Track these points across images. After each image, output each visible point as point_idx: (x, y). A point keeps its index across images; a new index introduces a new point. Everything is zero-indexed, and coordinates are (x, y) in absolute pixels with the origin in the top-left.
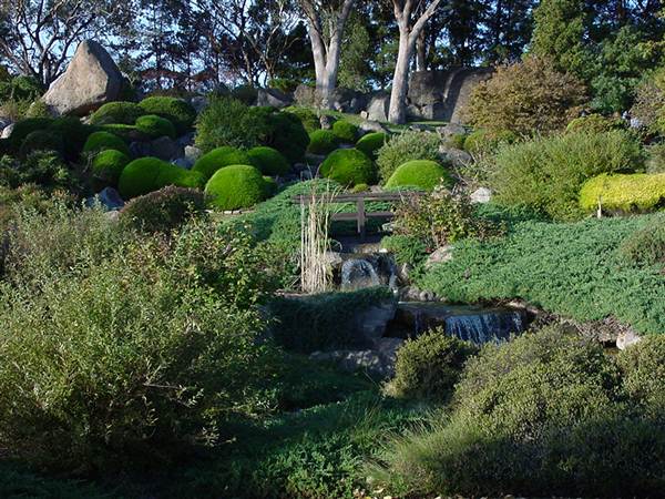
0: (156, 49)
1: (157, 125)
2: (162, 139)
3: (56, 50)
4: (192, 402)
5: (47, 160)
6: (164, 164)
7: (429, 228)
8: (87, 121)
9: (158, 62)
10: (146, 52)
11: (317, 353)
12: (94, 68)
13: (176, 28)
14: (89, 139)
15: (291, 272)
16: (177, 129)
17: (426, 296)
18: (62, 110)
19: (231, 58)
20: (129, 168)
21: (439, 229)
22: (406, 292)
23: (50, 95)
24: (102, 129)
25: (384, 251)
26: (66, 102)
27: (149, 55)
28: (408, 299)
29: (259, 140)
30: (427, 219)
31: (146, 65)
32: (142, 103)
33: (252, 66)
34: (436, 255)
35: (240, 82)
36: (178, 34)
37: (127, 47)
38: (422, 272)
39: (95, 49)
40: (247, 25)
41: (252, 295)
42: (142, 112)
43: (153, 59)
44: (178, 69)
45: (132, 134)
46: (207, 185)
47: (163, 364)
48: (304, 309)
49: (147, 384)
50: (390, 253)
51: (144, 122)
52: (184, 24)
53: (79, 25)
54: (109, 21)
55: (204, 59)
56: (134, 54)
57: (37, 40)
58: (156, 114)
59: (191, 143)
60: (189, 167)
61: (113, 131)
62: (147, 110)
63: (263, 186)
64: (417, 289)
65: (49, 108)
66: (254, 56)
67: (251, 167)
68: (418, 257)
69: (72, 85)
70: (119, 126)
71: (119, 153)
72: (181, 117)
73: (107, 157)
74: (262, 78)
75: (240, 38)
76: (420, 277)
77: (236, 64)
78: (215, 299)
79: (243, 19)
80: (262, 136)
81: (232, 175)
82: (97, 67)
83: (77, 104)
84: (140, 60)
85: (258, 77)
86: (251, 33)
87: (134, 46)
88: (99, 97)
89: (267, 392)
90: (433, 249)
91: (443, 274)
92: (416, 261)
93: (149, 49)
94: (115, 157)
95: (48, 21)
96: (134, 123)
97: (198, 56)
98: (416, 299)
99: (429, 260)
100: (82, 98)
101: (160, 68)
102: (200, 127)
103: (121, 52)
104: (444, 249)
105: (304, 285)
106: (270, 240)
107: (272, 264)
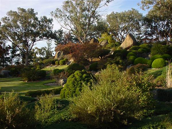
0: (145, 34)
1: (143, 50)
2: (144, 53)
3: (124, 36)
4: (122, 114)
5: (118, 59)
6: (143, 59)
8: (128, 50)
9: (146, 37)
10: (143, 35)
11: (167, 102)
12: (130, 39)
13: (149, 29)
14: (128, 54)
15: (164, 83)
16: (147, 51)
18: (124, 48)
19: (162, 35)
20: (136, 60)
23: (122, 45)
24: (131, 52)
26: (125, 46)
27: (144, 36)
29: (165, 53)
31: (143, 38)
32: (140, 46)
33: (166, 36)
35: (164, 40)
36: (150, 31)
37: (139, 34)
39: (131, 35)
40: (165, 28)
41: (148, 88)
42: (140, 48)
43: (145, 36)
44: (150, 38)
45: (137, 52)
46: (153, 63)
47: (116, 105)
48: (165, 92)
49: (112, 109)
51: (140, 50)
52: (151, 28)
53: (129, 31)
54: (135, 29)
55: (156, 36)
56: (141, 36)
57: (121, 34)
58: (143, 48)
59: (150, 54)
60: (149, 59)
61: (133, 52)
62: (141, 47)
63: (165, 63)
65: (121, 48)
66: (167, 34)
67: (162, 59)
69: (126, 43)
70: (134, 51)
71: (134, 57)
72: (148, 48)
73: (131, 58)
74: (169, 39)
75: (164, 31)
77: (163, 36)
78: (139, 89)
79: (164, 26)
80: (166, 52)
81: (158, 61)
82: (131, 39)
83: (127, 47)
84: (142, 37)
85: (168, 39)
86: (166, 29)
87: (141, 34)
88: (131, 45)
89: (151, 111)
93: (144, 34)
94: (133, 58)
95: (123, 30)
96: (138, 50)
97: (154, 35)
100: (128, 45)
101: (146, 38)
102: (152, 51)
103: (138, 35)
105: (167, 86)
106: (161, 75)
107: (160, 81)
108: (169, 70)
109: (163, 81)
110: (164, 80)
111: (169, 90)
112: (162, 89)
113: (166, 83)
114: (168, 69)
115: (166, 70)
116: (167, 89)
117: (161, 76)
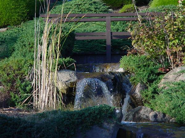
7: (165, 48)
15: (25, 90)
17: (155, 116)
21: (175, 49)
22: (137, 112)
25: (121, 70)
28: (140, 119)
30: (164, 39)
34: (170, 76)
38: (155, 92)
48: (25, 128)
50: (126, 73)
64: (149, 109)
68: (152, 77)
76: (153, 97)
90: (168, 69)
91: (174, 94)
92: (151, 81)
98: (147, 119)
99: (163, 81)
104: (178, 70)
105: (35, 103)
106: (11, 58)
107: (7, 82)
108: (46, 34)
109: (18, 82)
110: (22, 80)
111: (43, 119)
112: (11, 119)
113: (31, 90)
114: (42, 32)
115: (32, 36)
116: (34, 118)
117: (12, 61)
